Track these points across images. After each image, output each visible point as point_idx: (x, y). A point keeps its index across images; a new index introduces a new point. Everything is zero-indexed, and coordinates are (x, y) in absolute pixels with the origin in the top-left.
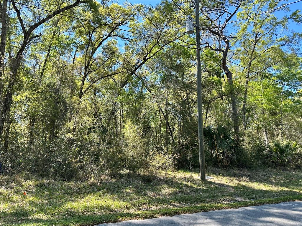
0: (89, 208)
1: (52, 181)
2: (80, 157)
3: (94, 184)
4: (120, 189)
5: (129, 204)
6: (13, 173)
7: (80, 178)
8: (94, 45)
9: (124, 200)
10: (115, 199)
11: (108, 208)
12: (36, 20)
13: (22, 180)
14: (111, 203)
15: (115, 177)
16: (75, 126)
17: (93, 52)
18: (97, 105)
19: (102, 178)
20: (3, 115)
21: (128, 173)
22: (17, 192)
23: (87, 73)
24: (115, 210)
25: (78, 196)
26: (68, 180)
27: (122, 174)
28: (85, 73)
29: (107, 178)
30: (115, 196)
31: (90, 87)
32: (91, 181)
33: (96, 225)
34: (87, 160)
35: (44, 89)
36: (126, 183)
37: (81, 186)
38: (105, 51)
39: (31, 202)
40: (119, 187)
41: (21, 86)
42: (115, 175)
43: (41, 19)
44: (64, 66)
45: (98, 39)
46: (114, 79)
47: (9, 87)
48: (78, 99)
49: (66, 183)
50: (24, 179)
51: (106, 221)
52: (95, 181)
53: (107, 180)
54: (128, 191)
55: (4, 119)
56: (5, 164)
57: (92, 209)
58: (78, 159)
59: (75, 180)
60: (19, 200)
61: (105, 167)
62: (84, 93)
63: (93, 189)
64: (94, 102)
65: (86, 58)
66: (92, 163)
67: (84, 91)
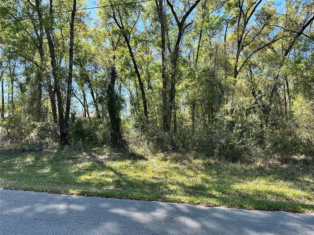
0: (259, 192)
1: (217, 161)
2: (243, 139)
3: (261, 167)
4: (295, 177)
5: (311, 195)
6: (184, 152)
7: (245, 160)
8: (246, 15)
9: (303, 190)
10: (290, 187)
11: (283, 195)
12: (187, 9)
13: (192, 158)
14: (285, 190)
15: (286, 162)
16: (232, 107)
17: (246, 23)
18: (254, 82)
19: (270, 162)
20: (170, 104)
21: (304, 159)
22: (190, 168)
23: (240, 49)
24: (292, 198)
25: (245, 178)
26: (233, 162)
27: (296, 160)
28: (238, 49)
29: (276, 162)
30: (290, 184)
31: (244, 63)
32: (258, 164)
33: (271, 210)
34: (251, 143)
35: (200, 75)
36: (302, 170)
37: (248, 168)
38: (259, 18)
39: (203, 179)
40: (293, 173)
41: (181, 75)
42: (286, 160)
43: (191, 6)
44: (217, 48)
45: (251, 7)
46: (273, 49)
47: (172, 78)
48: (233, 78)
49: (232, 165)
50: (194, 158)
51: (283, 208)
52: (262, 165)
53: (277, 165)
54: (307, 179)
55: (172, 106)
56: (177, 144)
57: (263, 193)
58: (241, 141)
59: (240, 162)
60: (192, 175)
61: (272, 151)
62: (239, 71)
63: (261, 173)
64: (251, 80)
65: (238, 32)
66: (257, 145)
67: (239, 69)
